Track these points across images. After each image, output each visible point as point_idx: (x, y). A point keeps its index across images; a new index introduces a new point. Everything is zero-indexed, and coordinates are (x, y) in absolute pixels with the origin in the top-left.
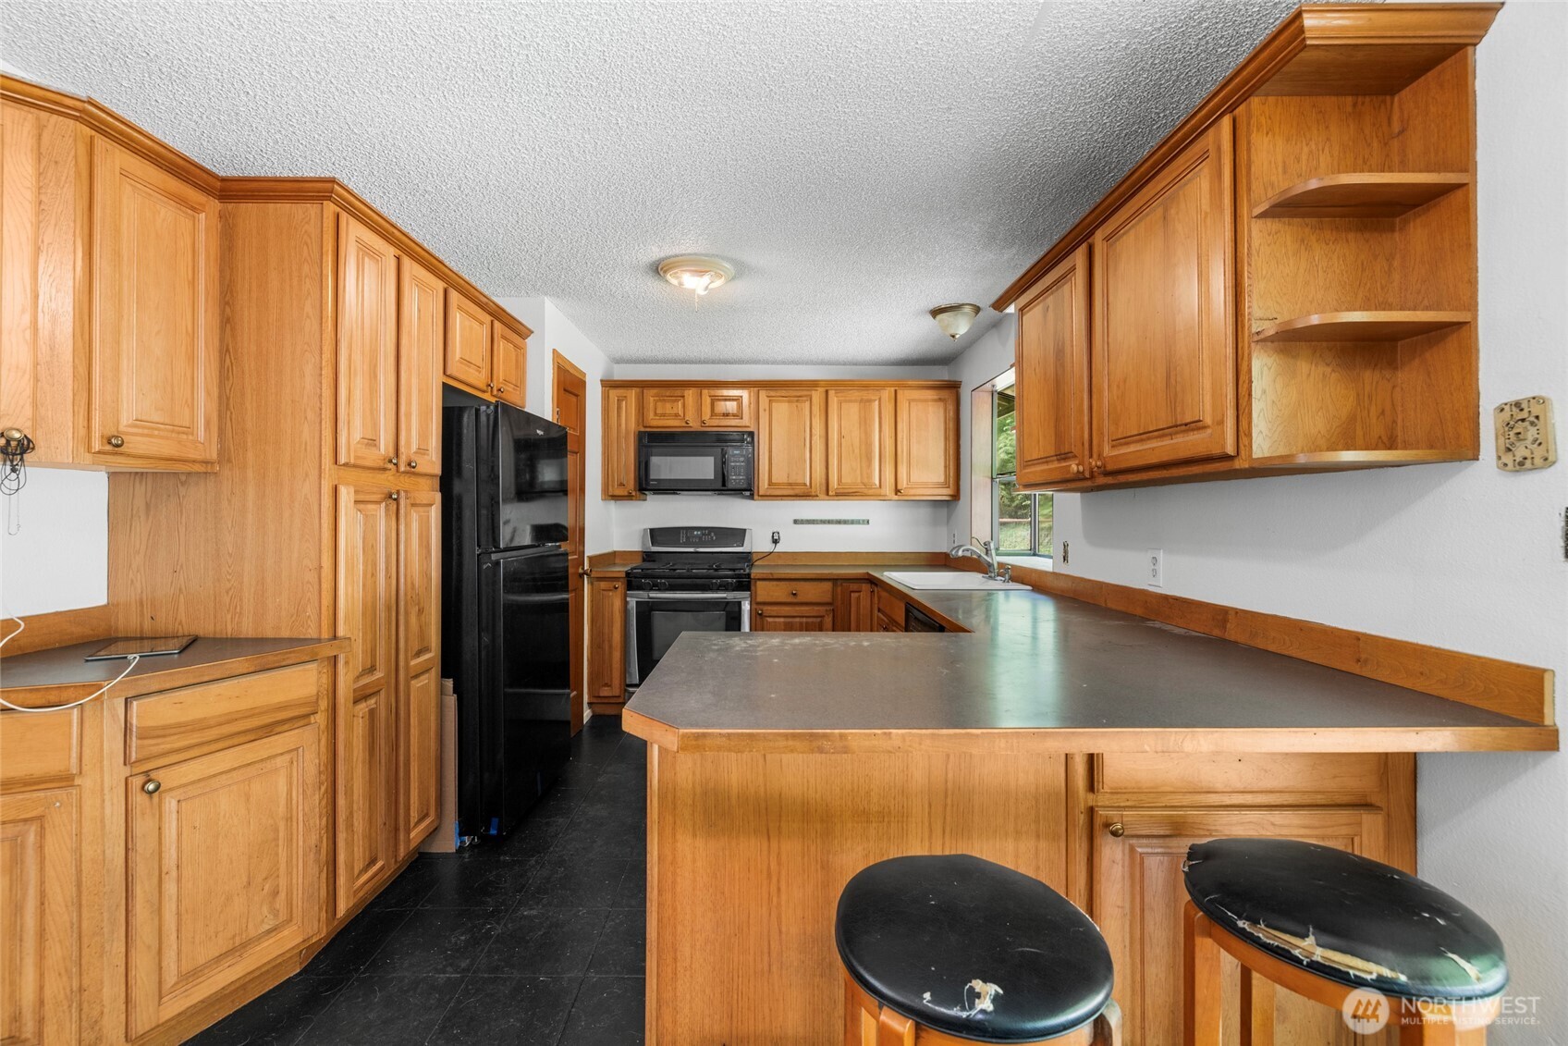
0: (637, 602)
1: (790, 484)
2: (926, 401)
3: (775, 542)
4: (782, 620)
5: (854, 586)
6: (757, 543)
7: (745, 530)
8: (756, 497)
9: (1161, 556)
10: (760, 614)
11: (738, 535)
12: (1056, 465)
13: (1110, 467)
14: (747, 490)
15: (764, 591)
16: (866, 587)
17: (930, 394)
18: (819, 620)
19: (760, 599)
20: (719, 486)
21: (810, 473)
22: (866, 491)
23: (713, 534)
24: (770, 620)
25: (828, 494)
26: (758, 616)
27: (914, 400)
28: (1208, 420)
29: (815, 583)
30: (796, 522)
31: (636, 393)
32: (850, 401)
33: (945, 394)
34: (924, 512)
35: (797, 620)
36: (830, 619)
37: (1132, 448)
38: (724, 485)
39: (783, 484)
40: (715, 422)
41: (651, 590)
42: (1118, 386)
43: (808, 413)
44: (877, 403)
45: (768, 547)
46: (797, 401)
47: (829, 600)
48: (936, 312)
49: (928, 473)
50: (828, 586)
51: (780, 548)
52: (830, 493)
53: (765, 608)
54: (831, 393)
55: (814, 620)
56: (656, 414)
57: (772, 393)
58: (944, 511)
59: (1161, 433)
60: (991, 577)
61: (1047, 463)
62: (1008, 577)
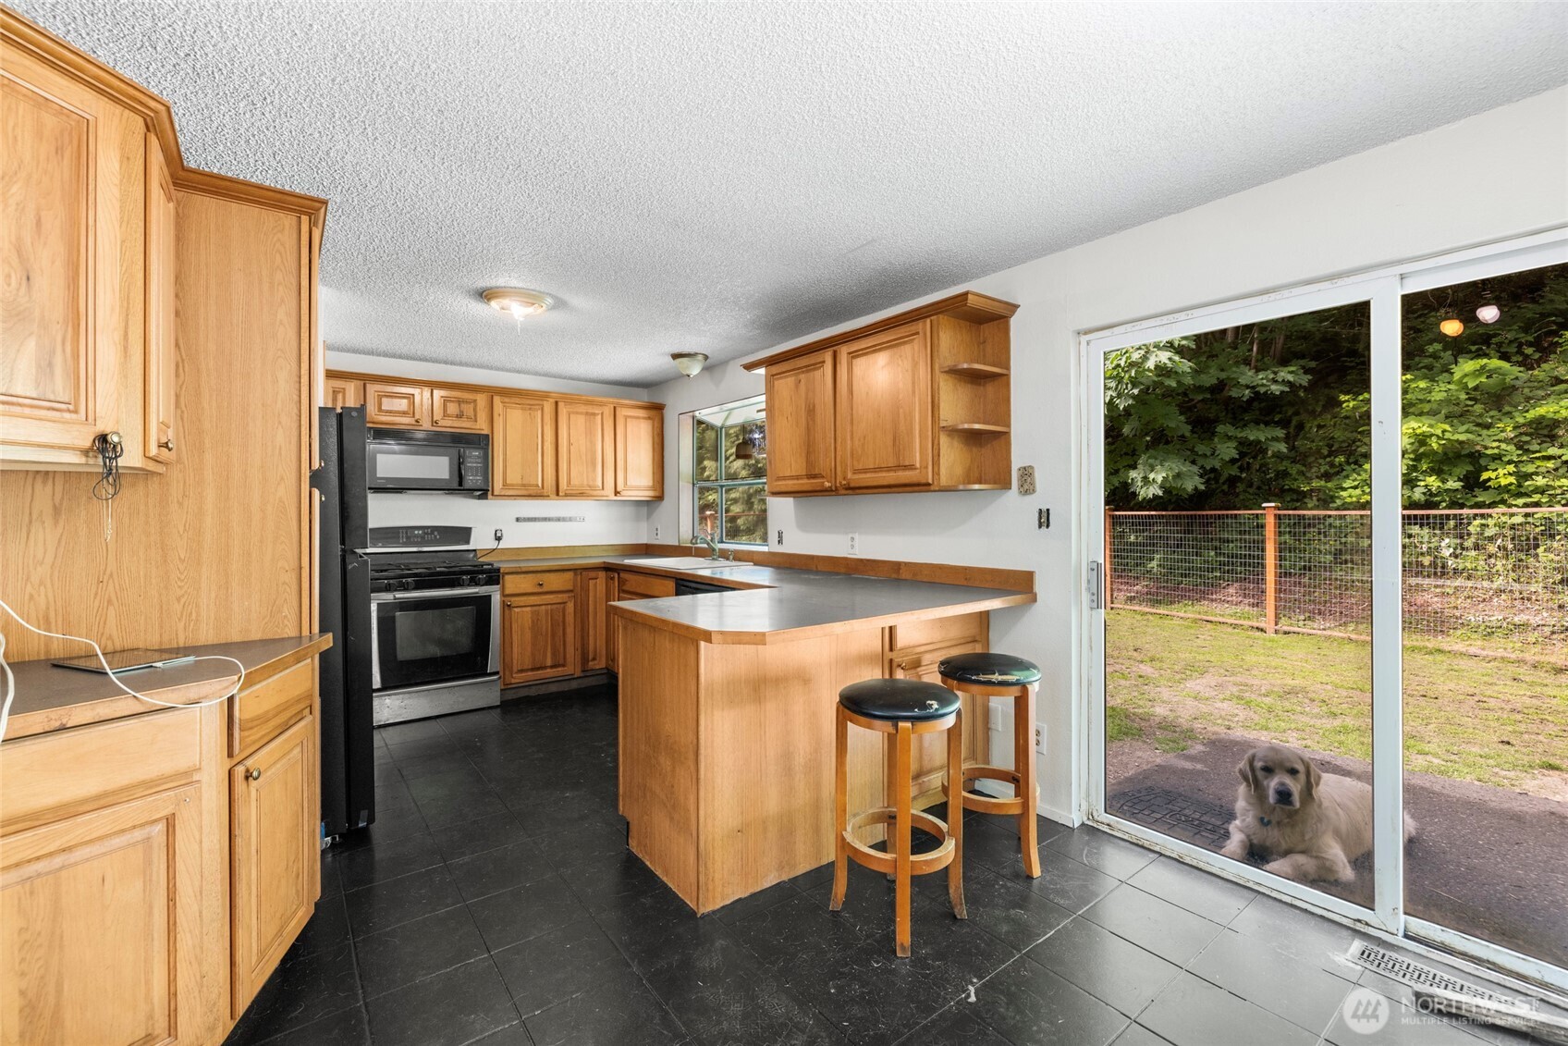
0: (378, 604)
1: (524, 485)
2: (638, 418)
3: (498, 539)
4: (529, 609)
5: (592, 574)
6: (481, 541)
7: (471, 528)
8: (490, 496)
9: (856, 536)
10: (509, 606)
11: (463, 534)
12: (805, 481)
13: (852, 485)
14: (483, 493)
15: (512, 584)
16: (602, 574)
17: (642, 413)
18: (562, 606)
19: (508, 591)
20: (455, 485)
21: (541, 474)
22: (592, 492)
23: (436, 533)
24: (515, 609)
25: (558, 495)
26: (506, 607)
27: (631, 417)
28: (918, 465)
29: (559, 573)
30: (518, 520)
31: (356, 388)
32: (577, 413)
33: (653, 413)
34: (629, 510)
35: (543, 607)
36: (572, 604)
37: (868, 475)
38: (460, 483)
39: (517, 485)
40: (448, 422)
41: (396, 590)
42: (859, 440)
43: (539, 421)
44: (600, 417)
45: (492, 544)
46: (530, 409)
47: (571, 588)
48: (676, 356)
49: (639, 480)
50: (570, 575)
51: (503, 545)
52: (560, 494)
53: (513, 599)
54: (561, 405)
55: (558, 606)
56: (380, 409)
57: (506, 400)
58: (645, 510)
59: (889, 469)
60: (713, 559)
61: (798, 479)
62: (731, 557)
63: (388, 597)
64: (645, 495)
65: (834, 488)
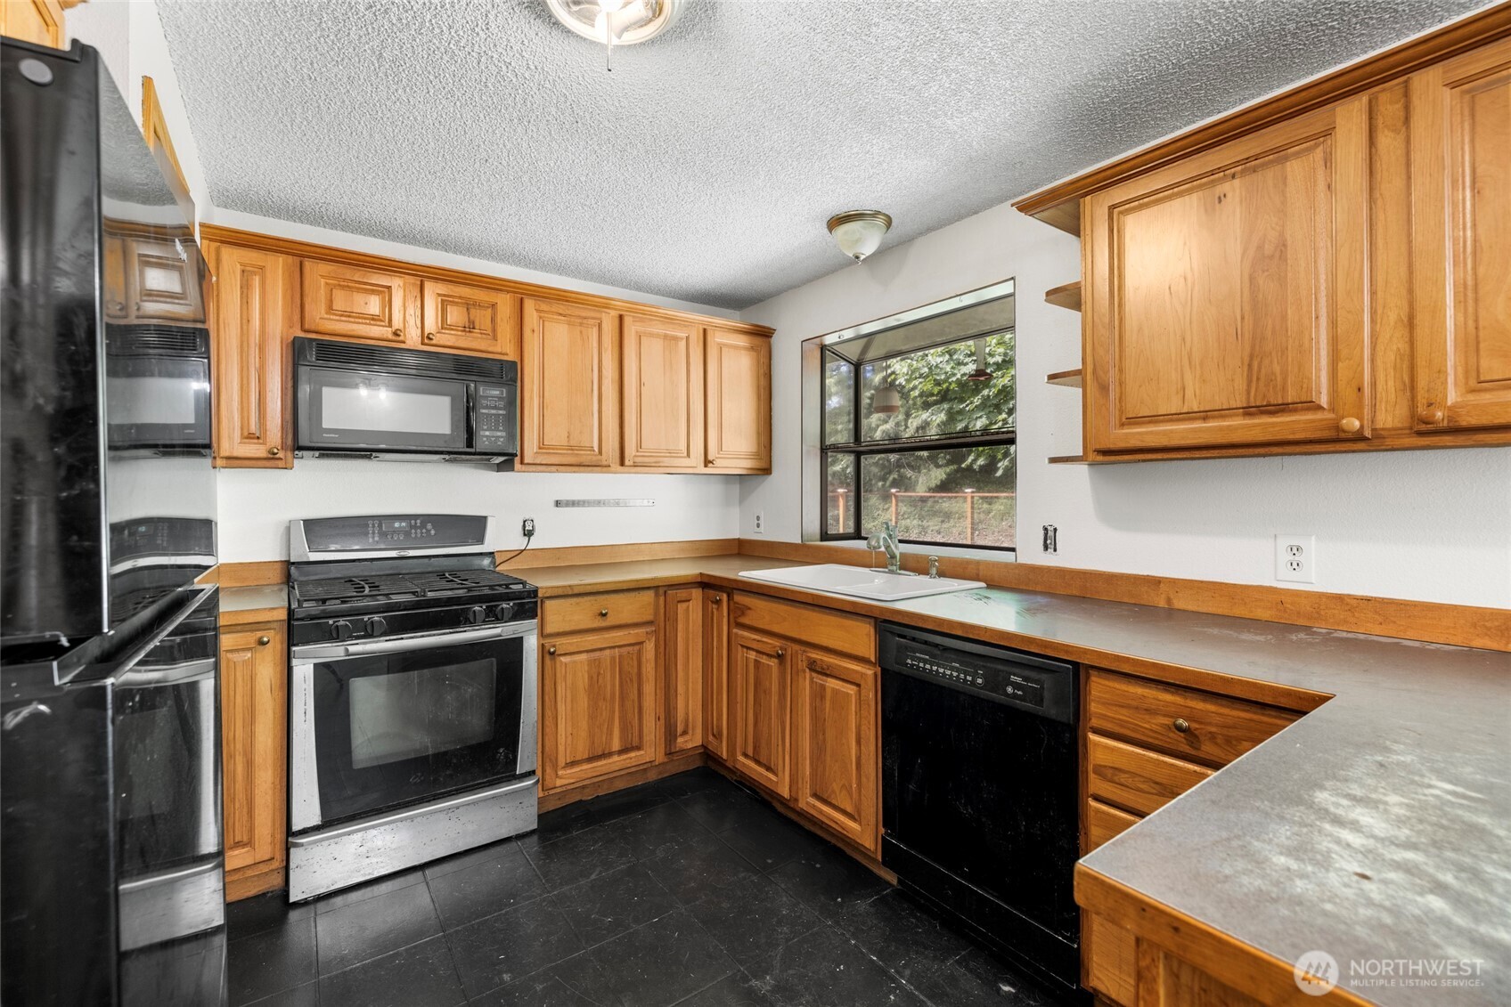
0: (315, 664)
1: (571, 448)
2: (736, 347)
3: (528, 534)
4: (584, 657)
5: (682, 594)
6: (500, 538)
7: (485, 518)
8: (517, 465)
9: (1311, 544)
10: (552, 654)
11: (474, 527)
14: (507, 460)
15: (557, 615)
16: (697, 594)
17: (742, 341)
18: (637, 648)
19: (549, 629)
20: (460, 445)
21: (598, 431)
22: (667, 461)
23: (429, 526)
24: (562, 659)
25: (622, 463)
26: (547, 657)
27: (726, 345)
29: (632, 594)
30: (558, 504)
31: (283, 260)
32: (651, 335)
33: (758, 341)
35: (607, 652)
36: (652, 645)
38: (470, 443)
39: (561, 447)
40: (447, 339)
41: (351, 637)
43: (595, 344)
44: (684, 342)
45: (519, 542)
46: (581, 324)
47: (650, 618)
48: (836, 222)
49: (736, 442)
50: (648, 596)
51: (535, 543)
52: (627, 463)
53: (559, 641)
54: (628, 321)
55: (630, 648)
56: (330, 308)
57: (544, 307)
60: (891, 572)
61: (1205, 419)
62: (934, 571)
63: (333, 652)
64: (740, 465)
65: (1368, 433)
